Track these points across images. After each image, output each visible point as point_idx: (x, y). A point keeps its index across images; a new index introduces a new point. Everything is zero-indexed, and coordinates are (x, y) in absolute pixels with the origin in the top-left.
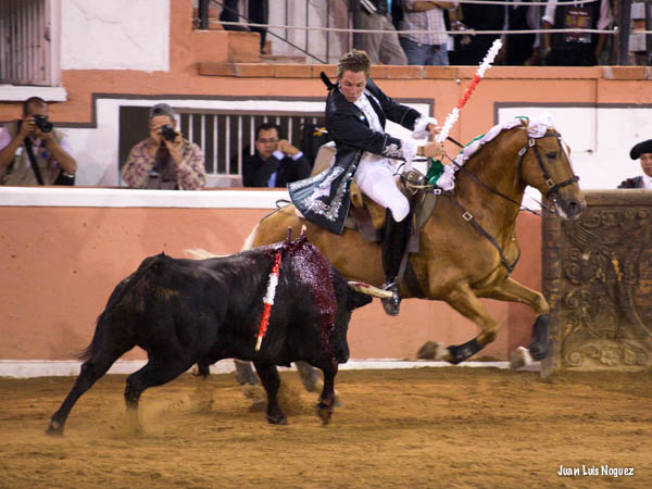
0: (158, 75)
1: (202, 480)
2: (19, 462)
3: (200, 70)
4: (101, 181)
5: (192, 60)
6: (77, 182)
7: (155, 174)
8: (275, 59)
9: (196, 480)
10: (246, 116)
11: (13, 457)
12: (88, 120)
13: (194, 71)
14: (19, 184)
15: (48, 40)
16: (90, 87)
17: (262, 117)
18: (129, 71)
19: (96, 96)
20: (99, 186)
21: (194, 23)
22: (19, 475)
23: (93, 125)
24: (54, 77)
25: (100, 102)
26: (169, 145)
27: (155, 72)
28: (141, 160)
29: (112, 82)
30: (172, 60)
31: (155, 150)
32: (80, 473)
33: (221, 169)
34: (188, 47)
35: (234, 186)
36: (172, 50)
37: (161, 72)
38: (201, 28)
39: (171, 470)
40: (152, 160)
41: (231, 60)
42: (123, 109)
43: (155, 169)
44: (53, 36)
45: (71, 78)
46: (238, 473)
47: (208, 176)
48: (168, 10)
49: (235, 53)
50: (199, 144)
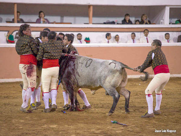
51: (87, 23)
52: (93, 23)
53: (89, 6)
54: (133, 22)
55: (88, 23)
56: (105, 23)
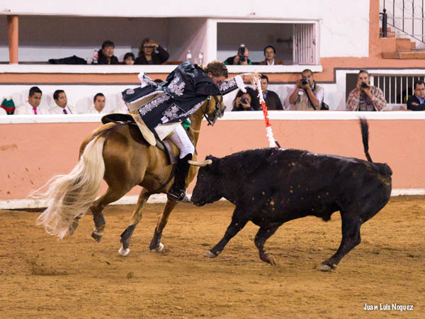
0: (364, 59)
1: (388, 245)
2: (305, 236)
3: (383, 56)
4: (338, 107)
5: (379, 51)
6: (330, 108)
7: (362, 102)
8: (417, 50)
9: (385, 245)
10: (410, 77)
11: (302, 234)
12: (332, 80)
13: (380, 56)
14: (302, 110)
15: (314, 44)
16: (333, 65)
17: (417, 77)
18: (351, 57)
19: (335, 69)
20: (337, 110)
21: (380, 34)
22: (306, 242)
23: (334, 82)
24: (317, 60)
25: (337, 71)
26: (366, 90)
27: (362, 58)
28: (354, 98)
29: (343, 62)
30: (370, 52)
31: (359, 92)
32: (332, 241)
33: (393, 102)
34: (378, 46)
35: (402, 109)
36: (370, 47)
37: (365, 58)
38: (384, 36)
39: (373, 240)
40: (359, 97)
41: (397, 51)
42: (348, 75)
43: (361, 100)
44: (317, 42)
45: (324, 61)
46: (404, 241)
47: (388, 104)
48: (368, 29)
49: (399, 47)
50: (383, 90)
51: (6, 61)
52: (20, 61)
53: (10, 18)
54: (121, 60)
55: (8, 61)
56: (52, 62)
